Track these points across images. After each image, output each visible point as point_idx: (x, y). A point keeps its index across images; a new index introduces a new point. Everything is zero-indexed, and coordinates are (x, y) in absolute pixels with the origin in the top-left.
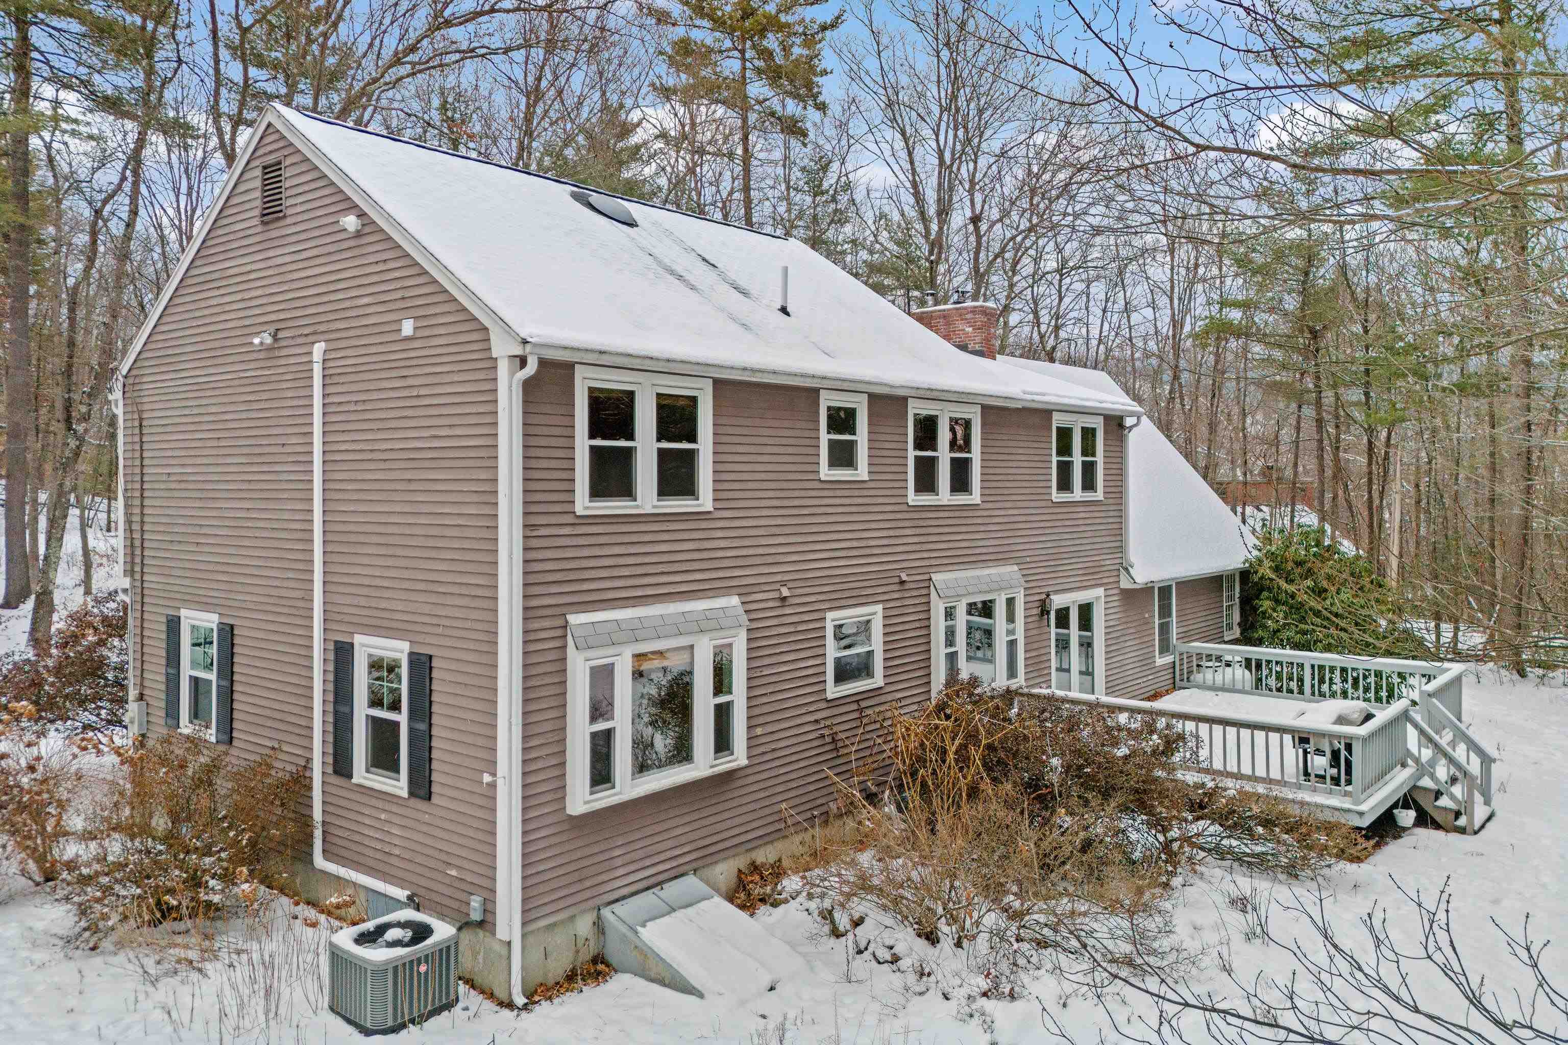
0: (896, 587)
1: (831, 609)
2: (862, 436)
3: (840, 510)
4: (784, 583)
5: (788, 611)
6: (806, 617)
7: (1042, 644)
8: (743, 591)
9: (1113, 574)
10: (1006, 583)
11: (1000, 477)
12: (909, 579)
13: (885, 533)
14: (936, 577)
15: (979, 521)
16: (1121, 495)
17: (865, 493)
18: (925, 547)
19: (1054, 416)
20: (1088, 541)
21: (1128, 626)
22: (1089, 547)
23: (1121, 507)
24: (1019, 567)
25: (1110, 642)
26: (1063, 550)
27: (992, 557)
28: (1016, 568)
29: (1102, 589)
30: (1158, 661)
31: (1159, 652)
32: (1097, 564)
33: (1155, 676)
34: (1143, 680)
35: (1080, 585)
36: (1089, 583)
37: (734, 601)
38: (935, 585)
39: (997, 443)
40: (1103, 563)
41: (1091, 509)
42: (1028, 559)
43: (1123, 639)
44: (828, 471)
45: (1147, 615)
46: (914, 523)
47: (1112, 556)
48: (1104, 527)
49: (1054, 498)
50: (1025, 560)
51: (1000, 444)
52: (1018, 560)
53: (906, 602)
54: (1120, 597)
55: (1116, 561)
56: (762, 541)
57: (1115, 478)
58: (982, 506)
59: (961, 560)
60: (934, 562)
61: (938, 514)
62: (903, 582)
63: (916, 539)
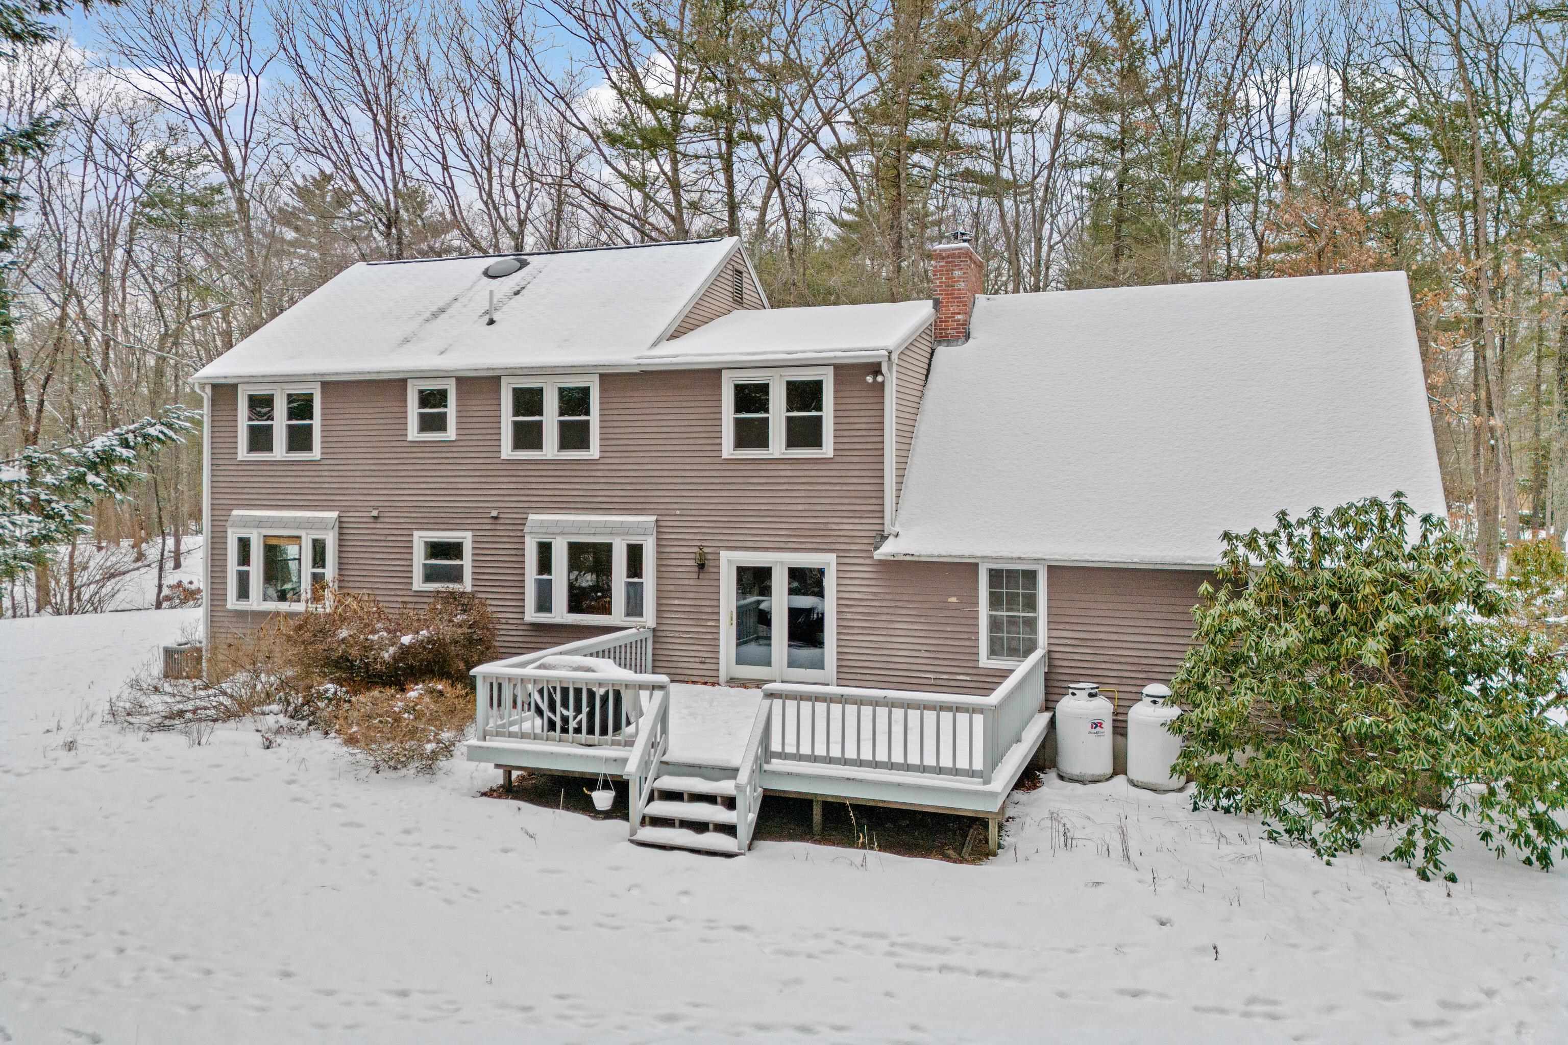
0: (489, 521)
1: (417, 529)
2: (451, 410)
3: (429, 461)
4: (375, 508)
5: (378, 526)
6: (396, 532)
7: (702, 596)
8: (343, 509)
9: (858, 540)
10: (624, 529)
11: (631, 436)
12: (502, 516)
13: (476, 479)
14: (531, 517)
15: (599, 474)
16: (880, 453)
17: (454, 449)
18: (522, 492)
19: (725, 375)
20: (799, 501)
21: (898, 604)
22: (800, 508)
23: (879, 466)
24: (660, 518)
25: (849, 616)
26: (746, 507)
27: (617, 506)
28: (654, 518)
29: (834, 556)
30: (985, 661)
31: (993, 652)
32: (822, 527)
33: (975, 678)
34: (939, 676)
35: (783, 545)
36: (803, 546)
37: (334, 514)
38: (528, 523)
39: (627, 406)
40: (834, 527)
41: (805, 467)
42: (678, 512)
43: (884, 618)
44: (416, 434)
45: (953, 600)
46: (511, 473)
47: (857, 521)
48: (838, 488)
49: (725, 455)
50: (673, 512)
51: (631, 405)
52: (659, 512)
53: (498, 533)
54: (879, 568)
55: (867, 526)
56: (358, 480)
57: (864, 433)
58: (602, 461)
59: (572, 506)
60: (533, 505)
61: (541, 467)
62: (496, 518)
63: (512, 486)
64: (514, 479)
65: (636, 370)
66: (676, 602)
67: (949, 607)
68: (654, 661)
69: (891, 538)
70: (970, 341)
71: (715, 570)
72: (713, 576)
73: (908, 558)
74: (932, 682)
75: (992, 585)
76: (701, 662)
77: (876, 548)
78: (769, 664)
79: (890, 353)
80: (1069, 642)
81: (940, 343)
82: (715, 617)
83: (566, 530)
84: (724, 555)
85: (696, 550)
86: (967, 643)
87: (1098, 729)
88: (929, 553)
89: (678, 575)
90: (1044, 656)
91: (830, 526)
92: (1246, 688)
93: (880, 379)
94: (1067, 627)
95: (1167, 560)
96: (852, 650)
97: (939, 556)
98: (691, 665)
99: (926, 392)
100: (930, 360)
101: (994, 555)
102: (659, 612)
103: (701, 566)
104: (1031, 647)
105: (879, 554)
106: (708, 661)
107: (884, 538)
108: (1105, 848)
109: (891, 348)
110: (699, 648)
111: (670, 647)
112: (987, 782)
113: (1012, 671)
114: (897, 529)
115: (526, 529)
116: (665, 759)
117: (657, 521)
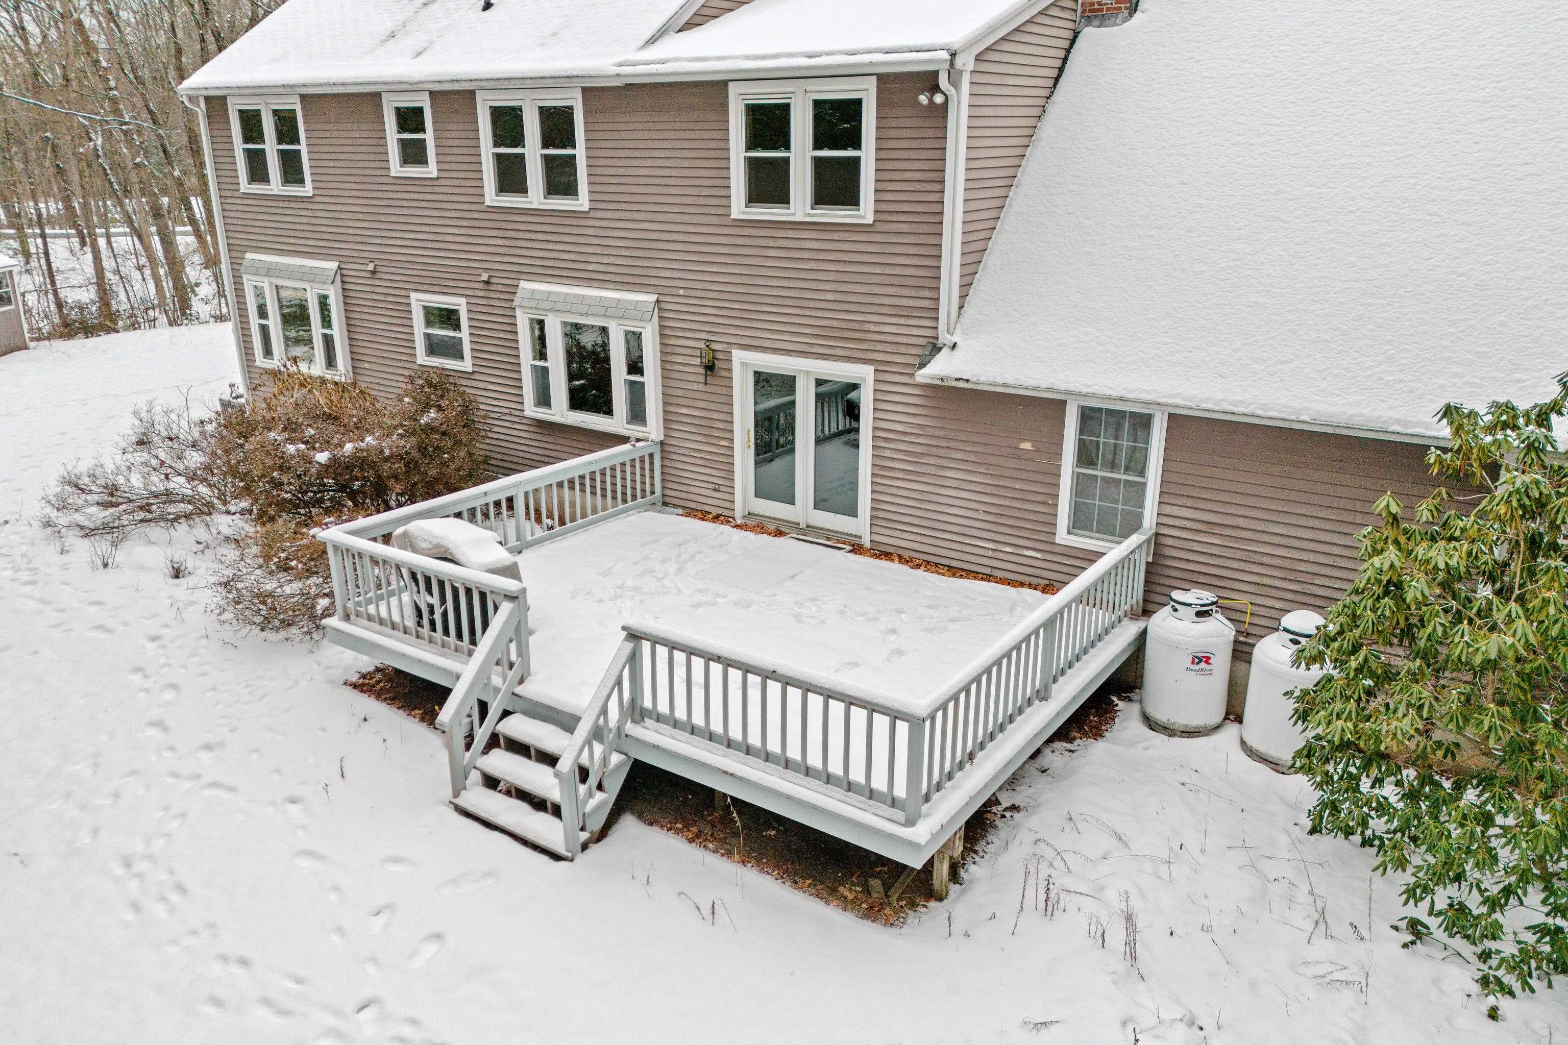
0: (481, 286)
1: (413, 290)
2: (430, 136)
3: (415, 204)
4: (371, 260)
5: (376, 282)
6: (394, 292)
7: (713, 406)
8: (343, 260)
9: (903, 349)
10: (622, 312)
11: (622, 180)
12: (493, 280)
13: (463, 231)
14: (523, 284)
15: (590, 232)
16: (936, 219)
17: (438, 190)
18: (512, 251)
19: (734, 90)
20: (828, 286)
21: (952, 444)
22: (830, 297)
23: (932, 240)
24: (662, 298)
25: (888, 453)
26: (762, 291)
27: (613, 278)
28: (654, 298)
29: (870, 369)
30: (1062, 536)
31: (1079, 523)
32: (857, 326)
33: (1049, 557)
34: (1000, 547)
35: (807, 349)
36: (832, 352)
37: (334, 265)
38: (520, 293)
39: (616, 135)
40: (873, 328)
41: (836, 236)
42: (681, 292)
43: (932, 461)
44: (399, 168)
45: (1027, 446)
46: (498, 225)
47: (902, 321)
48: (878, 270)
49: (735, 214)
50: (675, 291)
51: (624, 135)
52: (660, 290)
53: (492, 303)
54: (928, 392)
55: (916, 331)
56: (351, 224)
57: (917, 186)
58: (593, 214)
59: (564, 273)
60: (525, 269)
61: (530, 219)
62: (487, 283)
63: (500, 242)
64: (501, 233)
65: (618, 83)
66: (685, 411)
67: (1019, 455)
68: (663, 480)
69: (945, 351)
70: (1137, 15)
71: (725, 374)
72: (724, 382)
73: (961, 384)
74: (990, 554)
75: (1082, 430)
76: (715, 490)
77: (922, 365)
78: (792, 502)
79: (953, 55)
80: (1189, 524)
81: (1089, 20)
82: (727, 435)
83: (557, 307)
84: (738, 355)
85: (702, 345)
86: (1041, 508)
87: (1203, 665)
88: (991, 380)
89: (685, 377)
90: (1148, 541)
91: (866, 327)
92: (1409, 705)
93: (939, 99)
94: (1189, 502)
95: (1358, 421)
96: (888, 499)
97: (1004, 385)
98: (704, 492)
99: (1050, 108)
100: (1068, 51)
101: (1084, 390)
102: (668, 421)
103: (710, 368)
104: (1132, 525)
105: (924, 375)
106: (722, 488)
107: (936, 349)
108: (1099, 933)
109: (955, 47)
110: (714, 472)
111: (680, 466)
112: (910, 822)
113: (1103, 554)
114: (955, 339)
115: (517, 301)
116: (518, 690)
117: (658, 301)
